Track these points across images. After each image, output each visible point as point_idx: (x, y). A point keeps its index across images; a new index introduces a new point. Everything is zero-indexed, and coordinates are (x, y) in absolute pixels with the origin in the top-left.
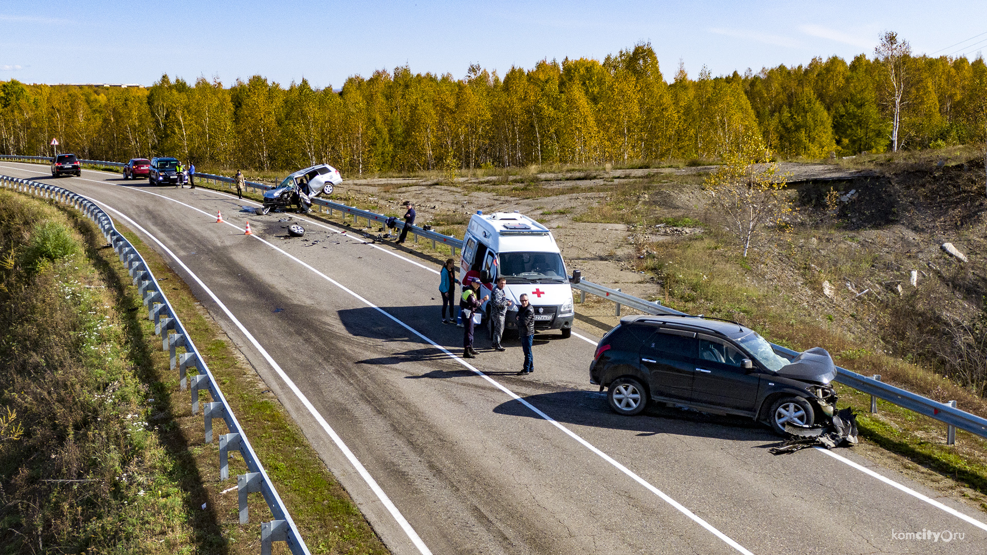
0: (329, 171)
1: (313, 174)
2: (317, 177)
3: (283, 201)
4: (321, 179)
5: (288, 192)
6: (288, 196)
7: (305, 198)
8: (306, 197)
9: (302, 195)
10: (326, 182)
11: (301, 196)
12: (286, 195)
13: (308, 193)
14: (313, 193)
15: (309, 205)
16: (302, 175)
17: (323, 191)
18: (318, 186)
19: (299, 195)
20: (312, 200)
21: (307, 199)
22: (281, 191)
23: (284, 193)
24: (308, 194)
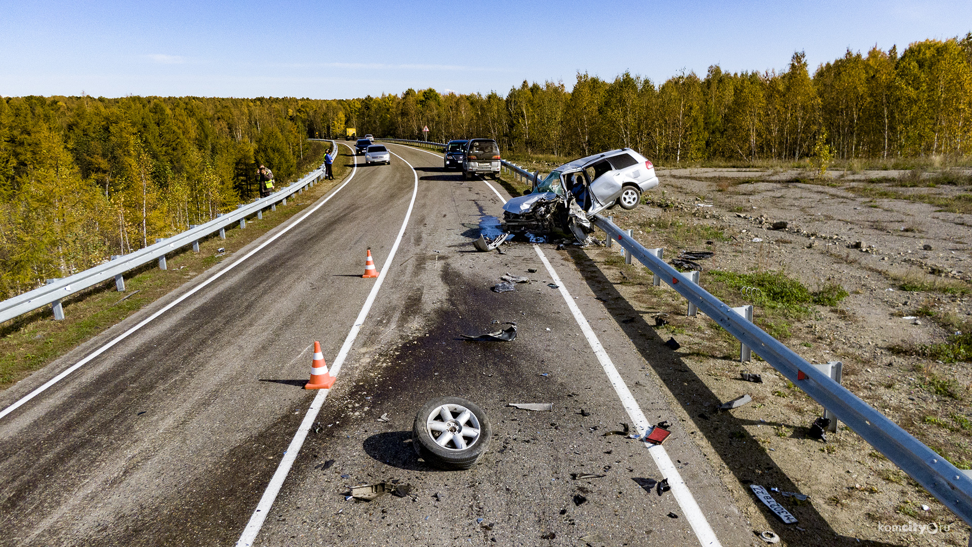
0: (633, 162)
1: (602, 168)
2: (608, 174)
3: (538, 220)
4: (616, 177)
5: (547, 203)
6: (547, 211)
7: (579, 216)
8: (582, 216)
9: (575, 209)
10: (625, 184)
11: (571, 212)
12: (543, 209)
13: (586, 206)
14: (598, 205)
15: (587, 231)
16: (579, 169)
17: (618, 202)
18: (609, 192)
19: (568, 209)
20: (594, 220)
21: (584, 218)
22: (535, 199)
23: (539, 204)
24: (586, 209)
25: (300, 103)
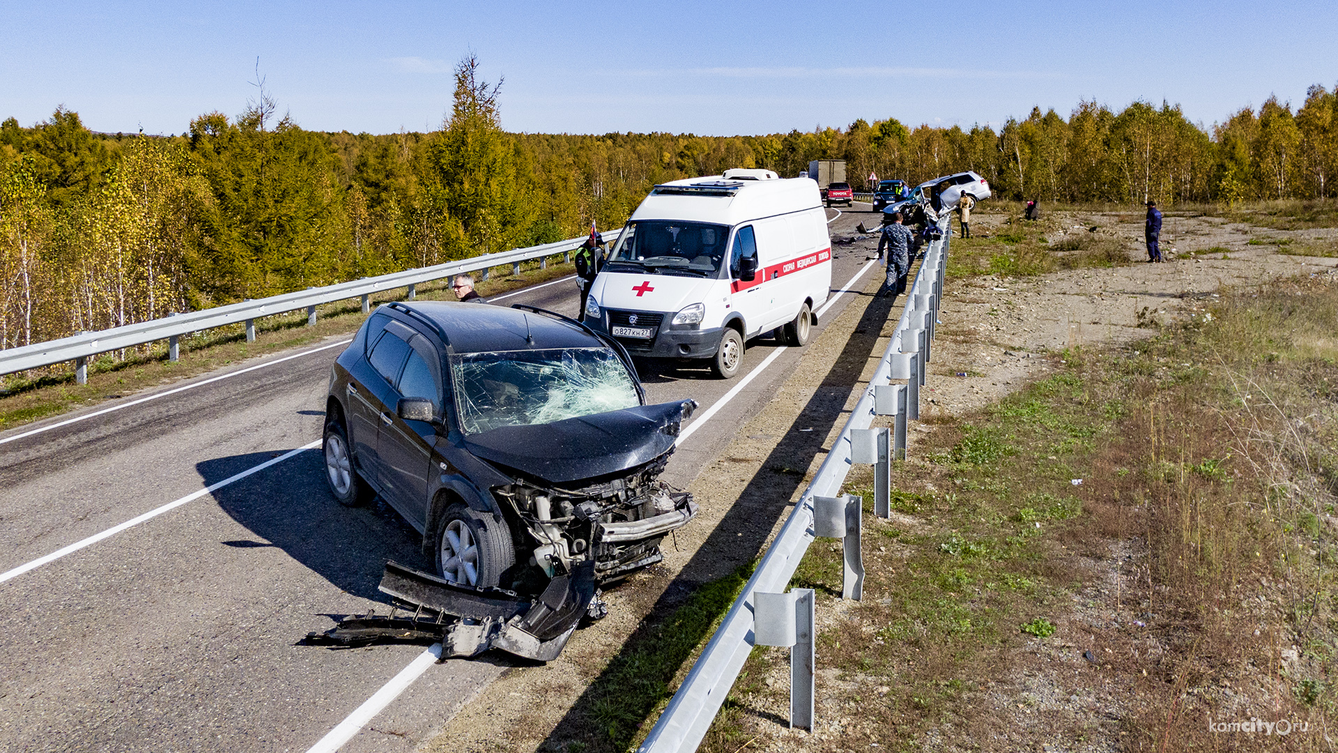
5: (911, 207)
7: (932, 215)
13: (938, 209)
14: (945, 208)
16: (934, 184)
21: (935, 216)
25: (682, 143)
